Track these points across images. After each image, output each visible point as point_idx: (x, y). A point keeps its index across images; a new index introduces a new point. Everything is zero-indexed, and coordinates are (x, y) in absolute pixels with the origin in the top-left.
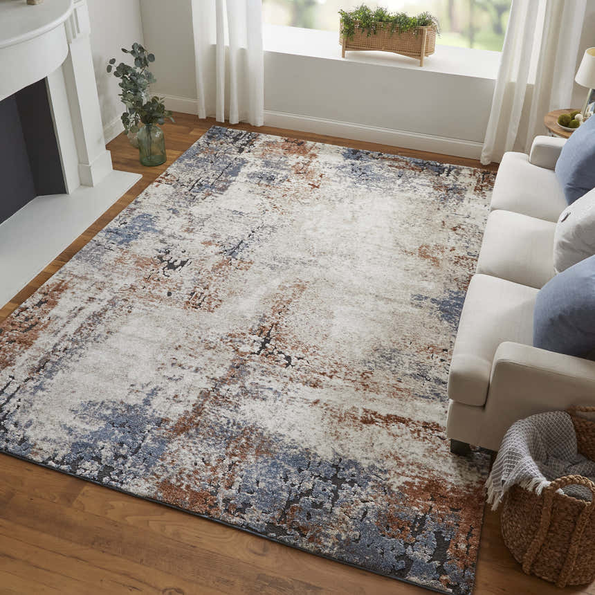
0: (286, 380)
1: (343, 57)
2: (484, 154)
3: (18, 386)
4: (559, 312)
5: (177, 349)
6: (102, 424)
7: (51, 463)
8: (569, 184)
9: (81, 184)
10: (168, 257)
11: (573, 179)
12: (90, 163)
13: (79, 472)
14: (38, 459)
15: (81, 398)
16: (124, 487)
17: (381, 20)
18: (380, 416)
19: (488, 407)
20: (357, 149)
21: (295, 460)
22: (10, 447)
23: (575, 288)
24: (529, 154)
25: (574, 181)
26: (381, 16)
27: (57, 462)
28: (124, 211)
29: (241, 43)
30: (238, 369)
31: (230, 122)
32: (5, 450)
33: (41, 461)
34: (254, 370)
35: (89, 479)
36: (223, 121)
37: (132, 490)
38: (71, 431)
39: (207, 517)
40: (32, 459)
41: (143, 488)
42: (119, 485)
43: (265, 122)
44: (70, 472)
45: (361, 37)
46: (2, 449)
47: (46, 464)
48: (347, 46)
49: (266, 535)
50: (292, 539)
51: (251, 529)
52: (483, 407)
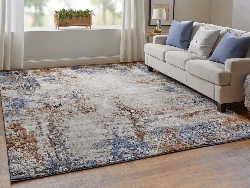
0: (153, 116)
1: (59, 30)
2: (121, 59)
3: (54, 152)
5: (102, 122)
10: (50, 105)
11: (181, 39)
13: (126, 159)
14: (103, 163)
15: (90, 145)
17: (73, 13)
18: (193, 113)
22: (86, 166)
24: (152, 43)
26: (72, 11)
27: (113, 161)
28: (3, 100)
30: (133, 119)
31: (6, 70)
32: (84, 168)
33: (106, 163)
34: (139, 117)
35: (133, 159)
36: (3, 70)
37: (153, 154)
38: (103, 152)
39: (187, 149)
40: (101, 164)
41: (156, 152)
42: (147, 155)
43: (24, 67)
44: (122, 161)
45: (66, 20)
46: (82, 168)
47: (109, 163)
48: (60, 25)
49: (210, 144)
50: (217, 141)
51: (204, 145)
52: (229, 85)
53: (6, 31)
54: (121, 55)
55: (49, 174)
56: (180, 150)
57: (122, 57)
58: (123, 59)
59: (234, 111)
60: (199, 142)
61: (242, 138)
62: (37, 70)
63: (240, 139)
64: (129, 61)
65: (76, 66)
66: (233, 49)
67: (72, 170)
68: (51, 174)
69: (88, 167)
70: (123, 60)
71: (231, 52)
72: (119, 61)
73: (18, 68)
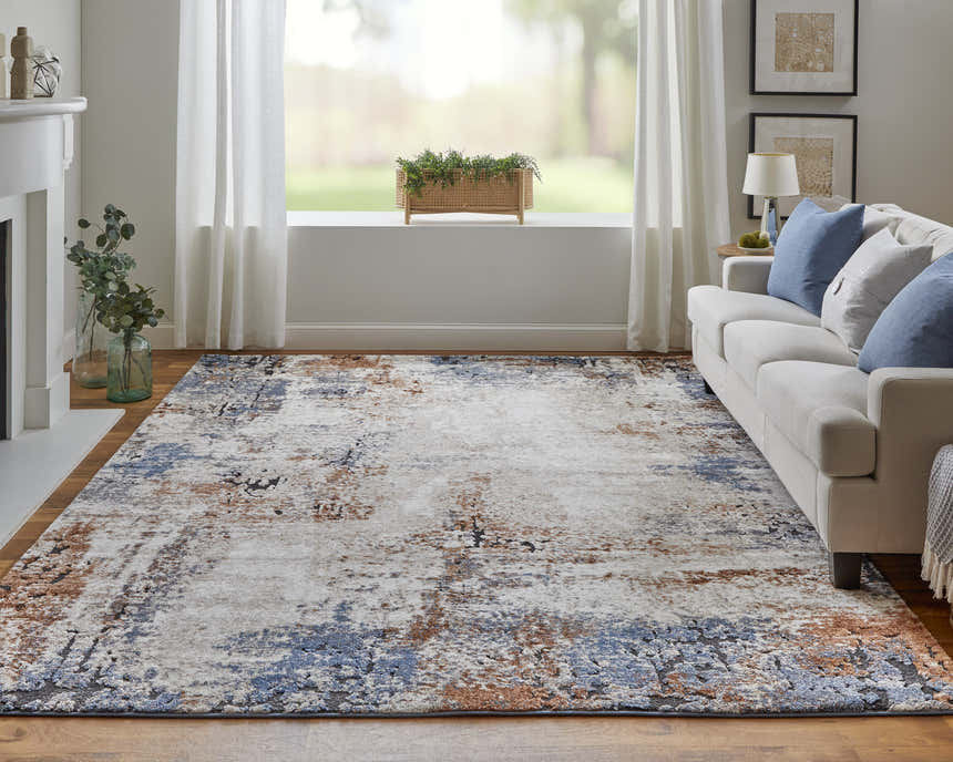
0: (546, 563)
1: (408, 223)
2: (631, 336)
3: (93, 638)
4: (921, 325)
5: (342, 561)
6: (287, 653)
7: (228, 707)
8: (806, 281)
9: (25, 428)
10: (243, 479)
11: (809, 273)
12: (48, 386)
13: (288, 708)
14: (201, 707)
15: (222, 633)
16: (382, 708)
17: (459, 167)
18: (712, 574)
19: (883, 473)
20: (445, 355)
21: (631, 632)
22: (138, 705)
23: (927, 293)
24: (721, 286)
25: (813, 275)
26: (456, 161)
27: (240, 705)
28: (126, 445)
29: (251, 219)
30: (460, 565)
31: (229, 348)
32: (129, 710)
33: (209, 709)
34: (487, 561)
35: (313, 712)
36: (219, 347)
37: (400, 708)
38: (235, 668)
39: (548, 712)
40: (189, 710)
41: (418, 701)
42: (374, 708)
43: (287, 343)
44: (273, 711)
45: (433, 190)
46: (122, 710)
47: (219, 711)
48: (412, 207)
49: (656, 710)
50: (699, 704)
51: (628, 708)
52: (872, 476)
53: (229, 221)
54: (631, 323)
55: (9, 710)
56: (515, 711)
57: (633, 330)
58: (636, 339)
59: (899, 592)
60: (619, 694)
61: (820, 710)
62: (319, 357)
63: (811, 710)
64: (663, 347)
65: (456, 352)
66: (925, 328)
67: (84, 711)
68: (16, 709)
69: (142, 711)
70: (636, 342)
71: (915, 339)
72: (625, 346)
73: (268, 346)
